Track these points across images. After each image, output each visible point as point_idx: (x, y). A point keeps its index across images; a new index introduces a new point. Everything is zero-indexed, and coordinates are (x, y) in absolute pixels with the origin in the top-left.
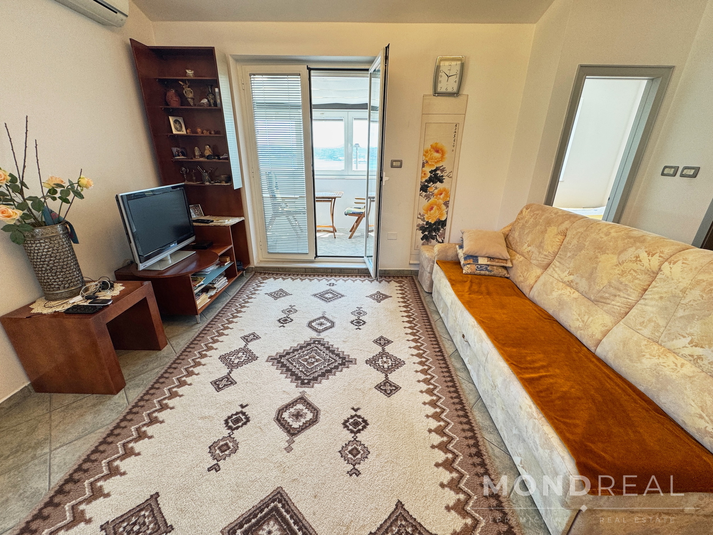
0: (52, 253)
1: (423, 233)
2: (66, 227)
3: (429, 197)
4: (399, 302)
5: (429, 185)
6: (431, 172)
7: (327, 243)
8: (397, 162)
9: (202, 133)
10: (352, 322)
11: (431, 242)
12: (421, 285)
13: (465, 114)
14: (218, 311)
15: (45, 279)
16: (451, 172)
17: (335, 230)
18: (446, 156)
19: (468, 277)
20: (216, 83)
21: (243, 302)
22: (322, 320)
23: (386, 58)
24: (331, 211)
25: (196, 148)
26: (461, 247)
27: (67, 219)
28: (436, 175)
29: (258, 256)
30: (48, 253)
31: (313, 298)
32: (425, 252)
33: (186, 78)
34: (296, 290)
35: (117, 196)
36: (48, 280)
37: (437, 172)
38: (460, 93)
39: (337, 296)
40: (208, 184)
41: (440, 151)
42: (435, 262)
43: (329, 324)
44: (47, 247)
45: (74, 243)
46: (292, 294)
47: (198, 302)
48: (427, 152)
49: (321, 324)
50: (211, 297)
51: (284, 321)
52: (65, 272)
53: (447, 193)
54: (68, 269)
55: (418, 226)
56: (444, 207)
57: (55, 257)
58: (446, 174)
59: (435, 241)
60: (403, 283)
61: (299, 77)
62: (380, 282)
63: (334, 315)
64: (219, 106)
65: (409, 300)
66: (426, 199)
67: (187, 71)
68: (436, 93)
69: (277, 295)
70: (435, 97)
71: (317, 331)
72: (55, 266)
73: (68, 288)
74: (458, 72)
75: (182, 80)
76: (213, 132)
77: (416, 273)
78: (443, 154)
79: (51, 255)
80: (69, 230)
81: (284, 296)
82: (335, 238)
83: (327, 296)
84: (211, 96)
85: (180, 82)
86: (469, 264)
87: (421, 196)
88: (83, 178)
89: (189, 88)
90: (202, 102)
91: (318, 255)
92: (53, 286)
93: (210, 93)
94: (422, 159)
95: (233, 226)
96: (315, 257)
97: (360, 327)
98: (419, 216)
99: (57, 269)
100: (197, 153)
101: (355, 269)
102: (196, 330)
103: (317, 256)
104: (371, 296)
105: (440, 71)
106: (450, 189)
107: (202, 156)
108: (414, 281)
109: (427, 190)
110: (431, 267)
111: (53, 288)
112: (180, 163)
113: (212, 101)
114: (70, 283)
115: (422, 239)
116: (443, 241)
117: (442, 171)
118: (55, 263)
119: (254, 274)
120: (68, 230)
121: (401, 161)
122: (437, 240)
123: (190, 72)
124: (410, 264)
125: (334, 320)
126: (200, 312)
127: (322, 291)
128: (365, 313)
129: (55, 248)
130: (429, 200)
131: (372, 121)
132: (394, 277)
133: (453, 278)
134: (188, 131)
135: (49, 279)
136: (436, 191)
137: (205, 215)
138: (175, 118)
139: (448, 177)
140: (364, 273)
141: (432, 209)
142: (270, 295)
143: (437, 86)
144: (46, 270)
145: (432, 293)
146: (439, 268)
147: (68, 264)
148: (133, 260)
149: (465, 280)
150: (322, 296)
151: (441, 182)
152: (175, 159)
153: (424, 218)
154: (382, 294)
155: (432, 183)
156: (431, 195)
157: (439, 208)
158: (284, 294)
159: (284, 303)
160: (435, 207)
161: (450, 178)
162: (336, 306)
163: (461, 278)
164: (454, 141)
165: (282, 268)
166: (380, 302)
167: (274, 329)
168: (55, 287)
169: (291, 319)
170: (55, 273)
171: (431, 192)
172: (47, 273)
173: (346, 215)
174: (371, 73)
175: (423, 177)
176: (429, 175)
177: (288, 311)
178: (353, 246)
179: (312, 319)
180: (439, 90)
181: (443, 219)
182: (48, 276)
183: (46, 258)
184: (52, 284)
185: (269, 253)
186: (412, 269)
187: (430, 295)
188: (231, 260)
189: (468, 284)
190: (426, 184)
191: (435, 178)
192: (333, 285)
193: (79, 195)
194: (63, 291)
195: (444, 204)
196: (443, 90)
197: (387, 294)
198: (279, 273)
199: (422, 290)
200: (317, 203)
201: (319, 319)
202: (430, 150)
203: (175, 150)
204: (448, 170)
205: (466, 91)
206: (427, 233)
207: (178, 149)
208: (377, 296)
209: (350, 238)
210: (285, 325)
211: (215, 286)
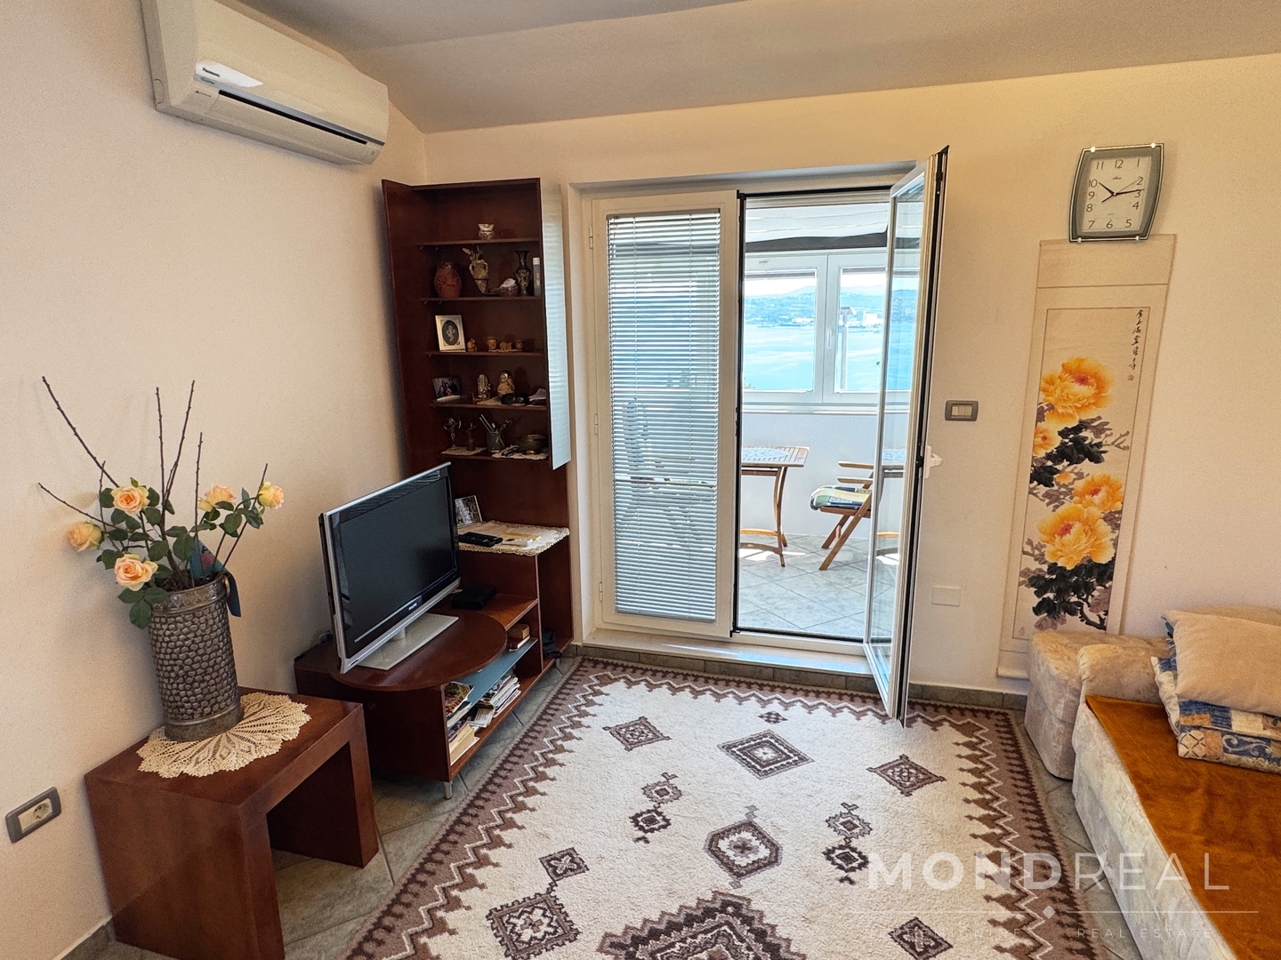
0: (193, 642)
1: (1038, 594)
2: (224, 584)
3: (1057, 499)
4: (967, 801)
5: (1059, 467)
6: (1063, 434)
7: (761, 581)
8: (962, 407)
9: (498, 347)
10: (828, 854)
11: (1064, 621)
12: (1032, 746)
13: (1168, 284)
14: (494, 768)
15: (171, 694)
16: (1128, 433)
17: (783, 543)
18: (1110, 391)
19: (1198, 774)
20: (536, 247)
21: (552, 748)
22: (746, 835)
23: (940, 177)
24: (775, 496)
25: (482, 376)
26: (1169, 664)
27: (228, 568)
28: (1078, 442)
29: (592, 618)
30: (187, 642)
31: (722, 755)
32: (1048, 656)
33: (477, 242)
34: (681, 724)
35: (322, 517)
36: (178, 698)
37: (1083, 434)
38: (1152, 232)
39: (788, 757)
40: (497, 455)
41: (1092, 380)
42: (1082, 699)
43: (764, 852)
44: (185, 630)
45: (233, 614)
46: (668, 738)
47: (452, 747)
48: (1050, 382)
49: (743, 848)
50: (479, 732)
51: (648, 823)
52: (208, 681)
53: (1115, 491)
54: (214, 675)
55: (1023, 574)
56: (1104, 527)
57: (196, 651)
58: (1110, 440)
59: (1077, 618)
60: (978, 734)
61: (718, 215)
62: (910, 723)
63: (780, 822)
64: (537, 292)
65: (997, 799)
66: (1048, 504)
67: (481, 226)
68: (1076, 234)
69: (636, 734)
70: (1074, 245)
71: (731, 870)
72: (193, 670)
73: (207, 715)
74: (1144, 185)
75: (466, 246)
76: (519, 346)
77: (1019, 704)
78: (1100, 385)
79: (189, 647)
80: (229, 590)
81: (650, 741)
82: (783, 565)
83: (759, 753)
84: (523, 274)
85: (464, 250)
86: (1198, 728)
87: (1035, 495)
88: (266, 489)
89: (479, 259)
90: (504, 285)
91: (740, 625)
92: (182, 710)
93: (521, 268)
94: (1036, 399)
95: (545, 556)
96: (731, 632)
97: (852, 875)
98: (1028, 548)
99: (196, 675)
100: (482, 388)
101: (839, 675)
102: (442, 819)
103: (736, 629)
104: (882, 770)
105: (1091, 183)
106: (1124, 478)
107: (492, 393)
108: (1011, 732)
109: (1052, 479)
110: (1066, 705)
111: (182, 714)
112: (446, 410)
113: (524, 284)
114: (215, 704)
115: (1037, 610)
116: (1102, 620)
117: (1099, 431)
118: (193, 663)
119: (581, 665)
120: (226, 590)
121: (975, 406)
122: (1083, 617)
123: (485, 229)
124: (998, 676)
125: (780, 840)
126: (453, 774)
127: (747, 735)
128: (867, 829)
129: (199, 632)
130: (1057, 507)
131: (897, 273)
132: (949, 710)
133: (1147, 771)
134: (470, 345)
135: (178, 694)
136: (1079, 484)
137: (486, 520)
138: (446, 318)
139: (1118, 446)
140: (860, 690)
141: (1066, 530)
142: (616, 732)
143: (1082, 217)
144: (177, 676)
145: (1071, 781)
146: (1093, 721)
147: (215, 663)
148: (332, 633)
149: (1188, 781)
150: (744, 752)
151: (1096, 459)
152: (439, 403)
153: (1043, 555)
154: (916, 767)
155: (1066, 463)
156: (1066, 494)
157: (1090, 528)
158: (650, 735)
159: (646, 764)
160: (1077, 527)
161: (1124, 448)
162: (785, 790)
163: (1173, 774)
164: (1136, 353)
165: (648, 655)
166: (909, 794)
167: (622, 845)
168: (186, 713)
169: (664, 819)
170: (191, 684)
171: (1064, 486)
172: (178, 684)
173: (815, 508)
174: (895, 198)
175: (1041, 446)
176: (1058, 441)
177: (657, 792)
178: (832, 595)
179: (719, 827)
180: (1086, 228)
181: (1104, 559)
182: (177, 689)
183: (180, 653)
184: (183, 707)
185: (619, 612)
186: (1005, 692)
187: (1065, 789)
188: (533, 635)
189: (1198, 798)
190: (1049, 463)
191: (1077, 448)
192: (777, 721)
193: (256, 520)
194: (199, 722)
195: (1105, 519)
196: (1100, 227)
197: (931, 768)
198: (640, 665)
199: (1039, 764)
200: (743, 478)
201: (737, 828)
202: (1060, 377)
203: (439, 383)
204: (1116, 428)
205: (1168, 223)
206: (1051, 595)
207: (446, 380)
208: (901, 771)
209: (824, 567)
210: (649, 835)
211: (492, 702)
